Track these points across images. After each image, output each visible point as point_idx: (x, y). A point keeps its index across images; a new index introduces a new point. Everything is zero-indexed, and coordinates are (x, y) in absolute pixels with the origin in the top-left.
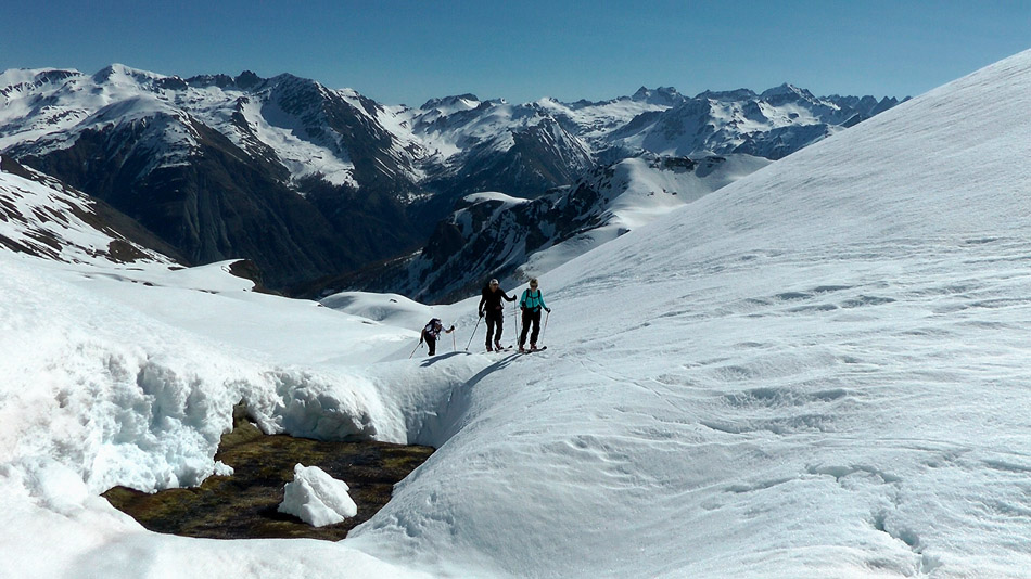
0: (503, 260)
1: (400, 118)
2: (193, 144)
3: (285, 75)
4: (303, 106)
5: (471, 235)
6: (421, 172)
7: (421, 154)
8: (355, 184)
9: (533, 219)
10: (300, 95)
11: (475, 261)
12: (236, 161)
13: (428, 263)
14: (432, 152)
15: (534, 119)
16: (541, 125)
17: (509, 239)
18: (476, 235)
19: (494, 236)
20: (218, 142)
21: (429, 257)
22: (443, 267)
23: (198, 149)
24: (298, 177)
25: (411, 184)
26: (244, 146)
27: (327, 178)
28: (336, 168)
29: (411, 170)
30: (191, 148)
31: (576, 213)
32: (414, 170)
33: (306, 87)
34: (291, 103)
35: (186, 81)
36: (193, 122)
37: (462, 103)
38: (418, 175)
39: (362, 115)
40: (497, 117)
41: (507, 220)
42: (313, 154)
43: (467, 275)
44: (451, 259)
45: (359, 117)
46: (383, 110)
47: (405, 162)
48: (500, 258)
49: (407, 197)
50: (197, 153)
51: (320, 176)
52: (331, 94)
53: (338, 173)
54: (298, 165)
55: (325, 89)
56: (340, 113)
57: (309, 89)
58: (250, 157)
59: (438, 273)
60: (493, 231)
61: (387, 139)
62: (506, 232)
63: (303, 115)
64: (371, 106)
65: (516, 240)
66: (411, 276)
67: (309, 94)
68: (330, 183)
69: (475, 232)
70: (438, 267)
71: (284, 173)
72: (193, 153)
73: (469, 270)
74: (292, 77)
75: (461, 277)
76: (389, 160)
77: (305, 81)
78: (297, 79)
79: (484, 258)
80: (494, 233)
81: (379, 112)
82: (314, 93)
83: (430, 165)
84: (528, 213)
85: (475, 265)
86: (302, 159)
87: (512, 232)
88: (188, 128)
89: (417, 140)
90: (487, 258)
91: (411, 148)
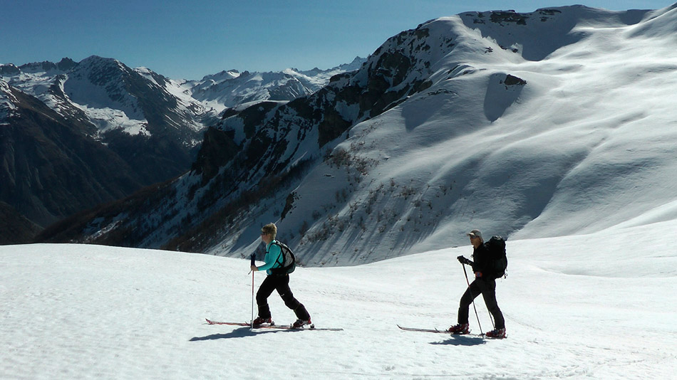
0: (288, 161)
1: (183, 88)
2: (12, 107)
3: (93, 57)
4: (107, 78)
5: (244, 141)
6: (201, 125)
7: (200, 112)
8: (148, 133)
9: (319, 111)
10: (104, 71)
11: (251, 168)
12: (48, 119)
13: (198, 178)
14: (208, 109)
15: (283, 81)
16: (288, 84)
17: (291, 137)
18: (249, 141)
19: (272, 136)
20: (35, 105)
21: (198, 173)
22: (213, 180)
23: (16, 111)
24: (103, 131)
25: (193, 132)
26: (59, 110)
27: (126, 130)
28: (134, 123)
29: (192, 123)
30: (10, 111)
31: (388, 85)
32: (196, 123)
33: (108, 64)
34: (98, 77)
35: (19, 67)
36: (13, 91)
37: (228, 74)
38: (199, 126)
39: (153, 84)
40: (256, 81)
41: (286, 117)
42: (115, 114)
43: (243, 186)
44: (221, 170)
45: (151, 86)
46: (170, 83)
47: (188, 117)
48: (282, 159)
49: (190, 143)
50: (15, 114)
51: (120, 129)
52: (128, 69)
53: (135, 127)
54: (103, 123)
55: (124, 65)
56: (135, 81)
57: (110, 66)
58: (64, 118)
59: (207, 187)
60: (270, 130)
61: (173, 101)
62: (287, 130)
63: (107, 84)
64: (161, 79)
65: (301, 137)
66: (178, 195)
67: (110, 69)
68: (128, 134)
69: (248, 137)
70: (208, 181)
71: (92, 129)
72: (12, 115)
73: (244, 179)
74: (97, 57)
75: (236, 188)
76: (175, 116)
77: (108, 59)
78: (102, 59)
79: (262, 163)
80: (271, 132)
81: (167, 84)
82: (115, 68)
83: (206, 118)
84: (311, 103)
85: (251, 172)
86: (106, 118)
87: (295, 129)
88: (9, 95)
89: (197, 102)
90: (266, 163)
91: (192, 107)
